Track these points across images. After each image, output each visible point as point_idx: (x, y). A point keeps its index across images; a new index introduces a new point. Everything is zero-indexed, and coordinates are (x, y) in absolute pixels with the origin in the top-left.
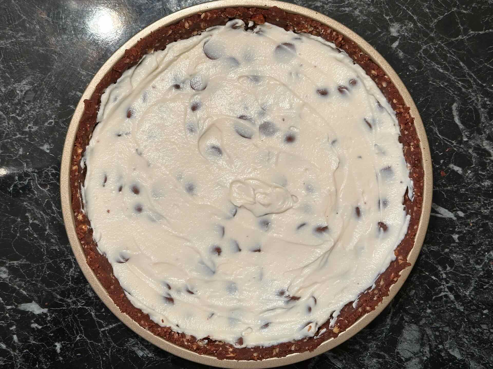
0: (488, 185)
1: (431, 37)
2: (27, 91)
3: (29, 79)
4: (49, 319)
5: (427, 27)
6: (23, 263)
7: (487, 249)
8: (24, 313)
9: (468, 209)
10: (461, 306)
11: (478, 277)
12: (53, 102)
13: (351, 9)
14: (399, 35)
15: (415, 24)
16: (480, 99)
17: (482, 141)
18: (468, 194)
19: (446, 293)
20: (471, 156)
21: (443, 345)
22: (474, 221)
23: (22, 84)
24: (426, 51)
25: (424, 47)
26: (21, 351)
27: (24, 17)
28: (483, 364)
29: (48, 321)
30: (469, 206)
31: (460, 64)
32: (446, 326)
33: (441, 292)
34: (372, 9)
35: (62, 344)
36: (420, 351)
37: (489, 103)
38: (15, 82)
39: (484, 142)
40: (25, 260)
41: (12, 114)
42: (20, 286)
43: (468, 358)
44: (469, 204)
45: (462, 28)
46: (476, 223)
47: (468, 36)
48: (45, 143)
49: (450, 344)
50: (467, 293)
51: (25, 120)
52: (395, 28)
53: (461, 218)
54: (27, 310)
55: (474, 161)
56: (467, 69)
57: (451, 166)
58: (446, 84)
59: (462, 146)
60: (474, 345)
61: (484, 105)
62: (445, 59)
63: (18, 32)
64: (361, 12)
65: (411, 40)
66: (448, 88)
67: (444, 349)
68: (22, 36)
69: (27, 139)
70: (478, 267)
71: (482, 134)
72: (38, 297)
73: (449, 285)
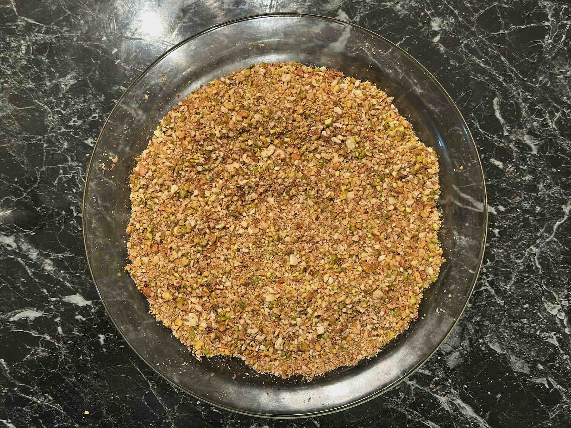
0: (529, 180)
1: (472, 31)
2: (72, 85)
3: (74, 74)
4: (93, 311)
5: (469, 21)
6: (67, 255)
7: (527, 244)
8: (69, 304)
9: (509, 203)
10: (502, 300)
11: (519, 272)
12: (98, 97)
13: (393, 3)
14: (440, 30)
15: (457, 19)
16: (521, 93)
17: (524, 135)
18: (509, 189)
19: (486, 287)
20: (512, 151)
21: (484, 340)
22: (515, 215)
23: (67, 78)
24: (467, 46)
25: (466, 41)
26: (65, 343)
27: (69, 12)
28: (523, 359)
29: (92, 313)
30: (510, 201)
31: (501, 59)
32: (487, 320)
33: (481, 287)
34: (413, 3)
35: (105, 336)
36: (461, 346)
37: (530, 97)
38: (60, 77)
39: (525, 137)
40: (69, 253)
41: (57, 108)
42: (64, 279)
43: (508, 352)
44: (510, 199)
45: (503, 22)
46: (517, 218)
47: (509, 30)
48: (89, 137)
49: (491, 338)
50: (508, 288)
51: (70, 114)
52: (436, 23)
53: (502, 212)
54: (72, 302)
55: (515, 155)
56: (508, 63)
57: (492, 160)
58: (487, 78)
59: (503, 140)
60: (514, 339)
61: (525, 100)
62: (487, 54)
63: (62, 27)
64: (402, 6)
65: (452, 34)
66: (490, 83)
67: (484, 343)
68: (66, 31)
69: (71, 133)
70: (518, 261)
71: (523, 128)
72: (83, 289)
73: (490, 279)
